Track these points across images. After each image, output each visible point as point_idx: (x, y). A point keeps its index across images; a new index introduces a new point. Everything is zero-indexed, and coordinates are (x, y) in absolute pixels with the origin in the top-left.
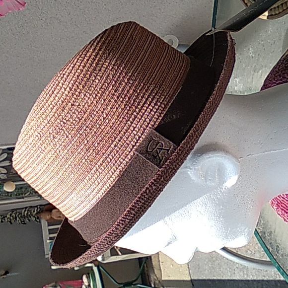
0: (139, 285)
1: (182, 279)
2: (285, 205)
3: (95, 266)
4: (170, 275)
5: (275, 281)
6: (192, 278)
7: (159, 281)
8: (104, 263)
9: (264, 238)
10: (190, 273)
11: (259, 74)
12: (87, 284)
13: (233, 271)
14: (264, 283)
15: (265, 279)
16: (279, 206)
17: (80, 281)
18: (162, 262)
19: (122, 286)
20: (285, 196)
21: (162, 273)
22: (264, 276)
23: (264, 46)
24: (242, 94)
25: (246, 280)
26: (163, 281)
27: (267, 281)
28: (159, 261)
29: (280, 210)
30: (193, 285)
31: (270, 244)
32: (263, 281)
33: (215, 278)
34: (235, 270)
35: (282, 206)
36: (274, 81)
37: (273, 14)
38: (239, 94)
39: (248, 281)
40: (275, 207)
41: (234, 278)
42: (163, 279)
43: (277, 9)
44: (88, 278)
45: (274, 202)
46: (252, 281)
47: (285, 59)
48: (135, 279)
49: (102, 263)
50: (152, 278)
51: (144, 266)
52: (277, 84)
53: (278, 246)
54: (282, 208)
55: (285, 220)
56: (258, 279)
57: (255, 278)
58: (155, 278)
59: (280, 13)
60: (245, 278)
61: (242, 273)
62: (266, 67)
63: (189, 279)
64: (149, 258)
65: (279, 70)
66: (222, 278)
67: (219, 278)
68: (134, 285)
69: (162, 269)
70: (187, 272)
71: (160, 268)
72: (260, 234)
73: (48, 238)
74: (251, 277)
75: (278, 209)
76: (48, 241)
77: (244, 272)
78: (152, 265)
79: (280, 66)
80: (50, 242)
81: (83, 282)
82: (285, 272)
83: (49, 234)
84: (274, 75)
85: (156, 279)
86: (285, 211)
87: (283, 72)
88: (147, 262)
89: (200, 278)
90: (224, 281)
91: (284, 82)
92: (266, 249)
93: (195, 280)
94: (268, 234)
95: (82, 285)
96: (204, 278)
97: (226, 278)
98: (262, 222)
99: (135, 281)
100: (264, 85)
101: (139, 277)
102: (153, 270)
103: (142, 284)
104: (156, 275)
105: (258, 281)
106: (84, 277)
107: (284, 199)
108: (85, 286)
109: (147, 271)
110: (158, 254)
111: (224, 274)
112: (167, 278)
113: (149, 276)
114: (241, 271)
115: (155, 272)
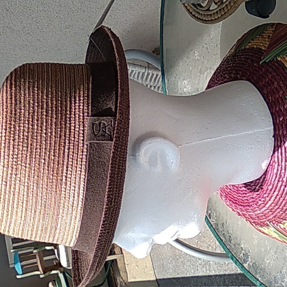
1: (147, 280)
2: (233, 196)
3: (61, 272)
4: (137, 277)
5: (236, 274)
6: (158, 278)
7: (125, 283)
8: (69, 269)
9: (218, 229)
10: (155, 273)
11: (205, 75)
13: (196, 268)
14: (226, 277)
15: (227, 273)
16: (227, 197)
18: (127, 264)
20: (232, 187)
21: (128, 275)
22: (225, 270)
23: (207, 49)
24: (190, 95)
25: (209, 276)
26: (129, 283)
27: (229, 275)
28: (125, 263)
29: (228, 200)
30: (158, 284)
31: (224, 234)
32: (225, 275)
33: (179, 276)
34: (197, 266)
35: (230, 197)
36: (217, 82)
37: (213, 19)
38: (188, 95)
39: (211, 276)
40: (223, 198)
41: (197, 275)
42: (129, 281)
43: (216, 14)
44: (53, 285)
45: (222, 194)
46: (214, 276)
47: (226, 60)
48: (101, 283)
49: (67, 269)
50: (118, 280)
51: (110, 270)
52: (219, 84)
53: (230, 236)
55: (233, 210)
56: (221, 273)
57: (217, 273)
58: (121, 280)
59: (219, 18)
61: (204, 269)
62: (210, 68)
63: (155, 279)
64: (114, 261)
65: (221, 71)
66: (186, 276)
67: (183, 276)
69: (127, 271)
70: (152, 272)
72: (214, 227)
73: (12, 248)
74: (213, 272)
75: (226, 200)
76: (12, 251)
77: (206, 268)
78: (118, 269)
79: (221, 67)
80: (14, 252)
82: (238, 260)
83: (13, 243)
84: (217, 75)
85: (123, 281)
86: (232, 202)
87: (224, 73)
88: (113, 266)
89: (165, 277)
90: (188, 278)
91: (225, 82)
92: (219, 240)
93: (160, 280)
94: (221, 226)
96: (169, 277)
97: (190, 275)
98: (215, 214)
100: (208, 86)
101: (105, 282)
102: (119, 272)
104: (122, 278)
105: (220, 276)
106: (50, 285)
107: (231, 190)
109: (113, 274)
110: (123, 257)
111: (188, 272)
112: (133, 280)
113: (116, 280)
114: (203, 267)
115: (121, 275)
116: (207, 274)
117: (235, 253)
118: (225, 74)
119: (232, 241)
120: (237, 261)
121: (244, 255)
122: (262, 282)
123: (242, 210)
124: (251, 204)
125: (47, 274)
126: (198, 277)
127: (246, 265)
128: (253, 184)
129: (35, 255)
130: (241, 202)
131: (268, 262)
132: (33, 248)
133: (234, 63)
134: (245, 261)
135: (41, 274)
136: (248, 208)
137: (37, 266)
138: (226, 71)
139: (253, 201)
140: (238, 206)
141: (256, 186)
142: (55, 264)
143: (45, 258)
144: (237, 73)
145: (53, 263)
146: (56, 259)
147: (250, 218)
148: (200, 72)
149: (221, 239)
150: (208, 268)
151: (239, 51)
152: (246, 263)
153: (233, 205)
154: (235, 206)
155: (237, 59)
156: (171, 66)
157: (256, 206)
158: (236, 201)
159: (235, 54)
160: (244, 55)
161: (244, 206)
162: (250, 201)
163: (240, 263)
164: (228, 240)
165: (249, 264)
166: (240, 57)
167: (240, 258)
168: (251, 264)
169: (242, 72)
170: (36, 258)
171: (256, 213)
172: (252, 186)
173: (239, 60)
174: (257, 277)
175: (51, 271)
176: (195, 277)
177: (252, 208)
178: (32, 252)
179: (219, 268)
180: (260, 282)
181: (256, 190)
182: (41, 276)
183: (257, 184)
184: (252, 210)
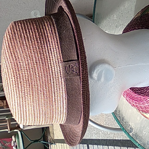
0: (42, 142)
2: (131, 95)
3: (19, 131)
4: (59, 137)
5: (113, 140)
7: (53, 140)
8: (24, 130)
9: (116, 113)
11: (119, 29)
12: (14, 140)
13: (92, 135)
14: (107, 141)
15: (108, 139)
16: (128, 96)
17: (11, 139)
18: (55, 130)
19: (33, 142)
21: (55, 135)
23: (122, 14)
25: (98, 140)
26: (55, 139)
27: (109, 140)
28: (53, 129)
29: (128, 97)
31: (119, 116)
32: (107, 140)
34: (93, 134)
39: (99, 140)
40: (125, 96)
41: (92, 138)
44: (15, 137)
45: (125, 93)
46: (101, 140)
47: (135, 19)
48: (39, 139)
49: (23, 130)
50: (49, 138)
51: (45, 132)
53: (123, 118)
54: (129, 96)
57: (103, 138)
60: (98, 138)
61: (96, 136)
62: (123, 25)
64: (48, 128)
68: (39, 141)
69: (54, 133)
71: (53, 133)
74: (101, 137)
75: (127, 97)
77: (97, 135)
78: (49, 131)
79: (132, 23)
81: (12, 139)
85: (51, 138)
86: (131, 98)
88: (47, 130)
94: (118, 112)
95: (11, 141)
97: (88, 138)
99: (40, 139)
101: (42, 137)
102: (50, 134)
103: (44, 141)
104: (51, 137)
105: (104, 140)
106: (13, 137)
108: (13, 141)
109: (46, 134)
110: (53, 126)
111: (87, 136)
112: (57, 138)
113: (47, 137)
114: (96, 134)
115: (51, 135)
116: (97, 139)
117: (125, 127)
118: (135, 26)
119: (124, 120)
120: (126, 132)
121: (130, 128)
122: (139, 143)
123: (136, 103)
124: (142, 100)
125: (12, 131)
126: (92, 140)
127: (131, 134)
128: (145, 89)
129: (6, 121)
130: (136, 99)
131: (144, 133)
132: (6, 117)
133: (141, 21)
134: (131, 132)
135: (9, 131)
136: (140, 102)
137: (7, 127)
138: (136, 25)
139: (144, 99)
140: (134, 101)
141: (147, 90)
142: (17, 126)
143: (12, 123)
144: (143, 26)
145: (16, 126)
146: (17, 124)
147: (140, 108)
148: (116, 27)
149: (117, 119)
150: (98, 135)
151: (144, 15)
152: (131, 133)
153: (131, 100)
154: (132, 101)
155: (142, 19)
156: (99, 23)
157: (145, 101)
158: (133, 98)
159: (142, 16)
160: (147, 17)
161: (138, 101)
162: (142, 98)
163: (127, 133)
164: (122, 120)
165: (133, 134)
166: (145, 18)
167: (128, 130)
168: (134, 133)
169: (146, 26)
170: (7, 122)
171: (145, 105)
172: (145, 90)
173: (144, 19)
174: (137, 141)
175: (14, 129)
176: (91, 139)
177: (143, 102)
178: (5, 119)
179: (104, 136)
180: (139, 144)
181: (147, 92)
182: (9, 132)
183: (148, 89)
184: (142, 103)
